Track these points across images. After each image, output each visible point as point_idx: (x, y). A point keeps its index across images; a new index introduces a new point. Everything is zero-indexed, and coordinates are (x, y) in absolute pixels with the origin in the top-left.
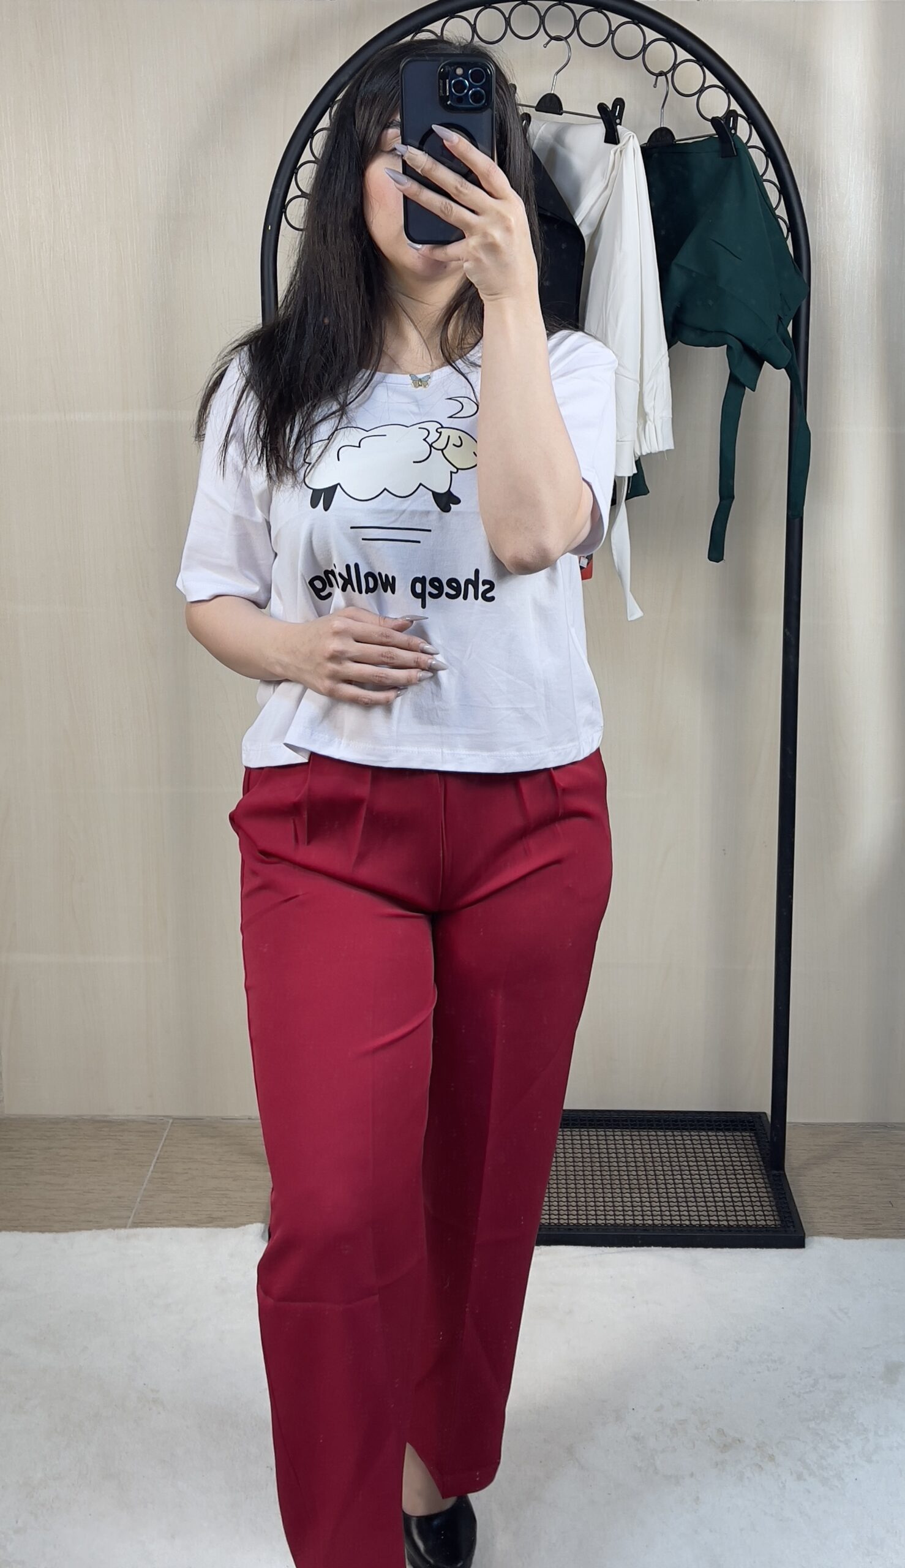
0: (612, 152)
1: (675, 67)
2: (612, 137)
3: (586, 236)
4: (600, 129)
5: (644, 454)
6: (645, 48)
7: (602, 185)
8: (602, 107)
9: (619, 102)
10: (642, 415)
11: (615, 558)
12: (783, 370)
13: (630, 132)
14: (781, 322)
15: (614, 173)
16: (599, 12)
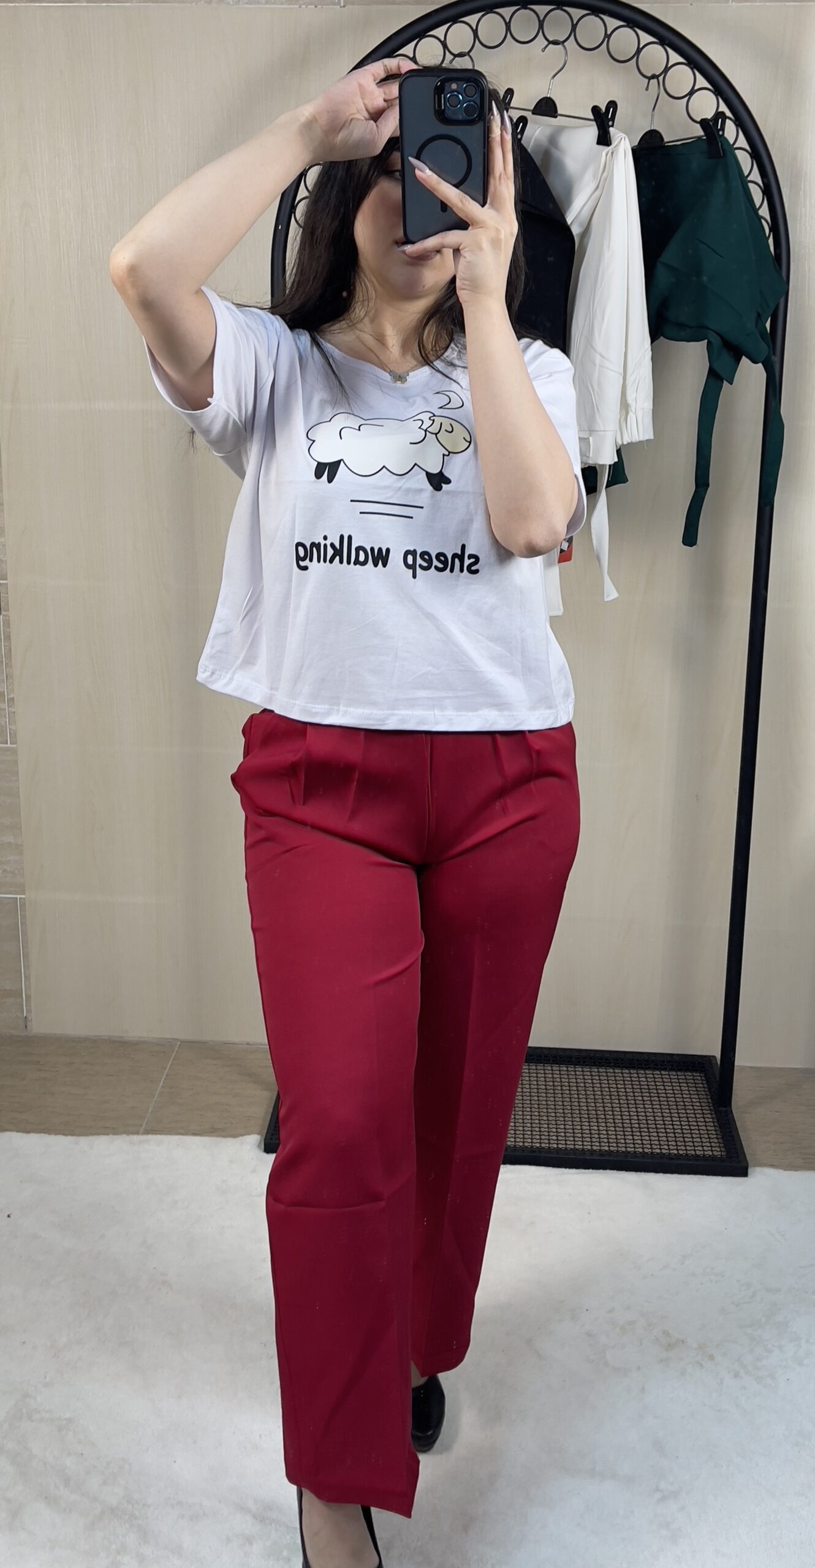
0: (604, 154)
1: (667, 69)
2: (604, 139)
3: (577, 235)
4: (593, 131)
5: (625, 443)
6: (639, 51)
7: (593, 186)
8: (595, 110)
9: (612, 105)
10: (625, 406)
11: (594, 541)
12: (760, 365)
13: (622, 134)
14: (760, 319)
15: (605, 174)
16: (596, 16)
